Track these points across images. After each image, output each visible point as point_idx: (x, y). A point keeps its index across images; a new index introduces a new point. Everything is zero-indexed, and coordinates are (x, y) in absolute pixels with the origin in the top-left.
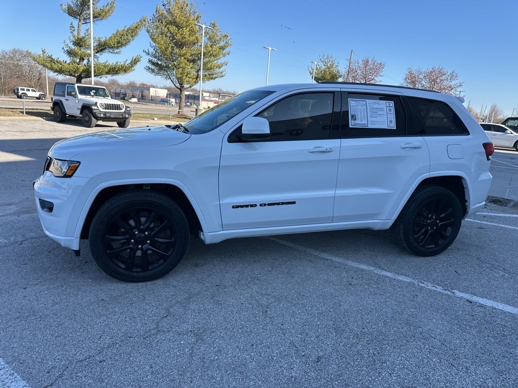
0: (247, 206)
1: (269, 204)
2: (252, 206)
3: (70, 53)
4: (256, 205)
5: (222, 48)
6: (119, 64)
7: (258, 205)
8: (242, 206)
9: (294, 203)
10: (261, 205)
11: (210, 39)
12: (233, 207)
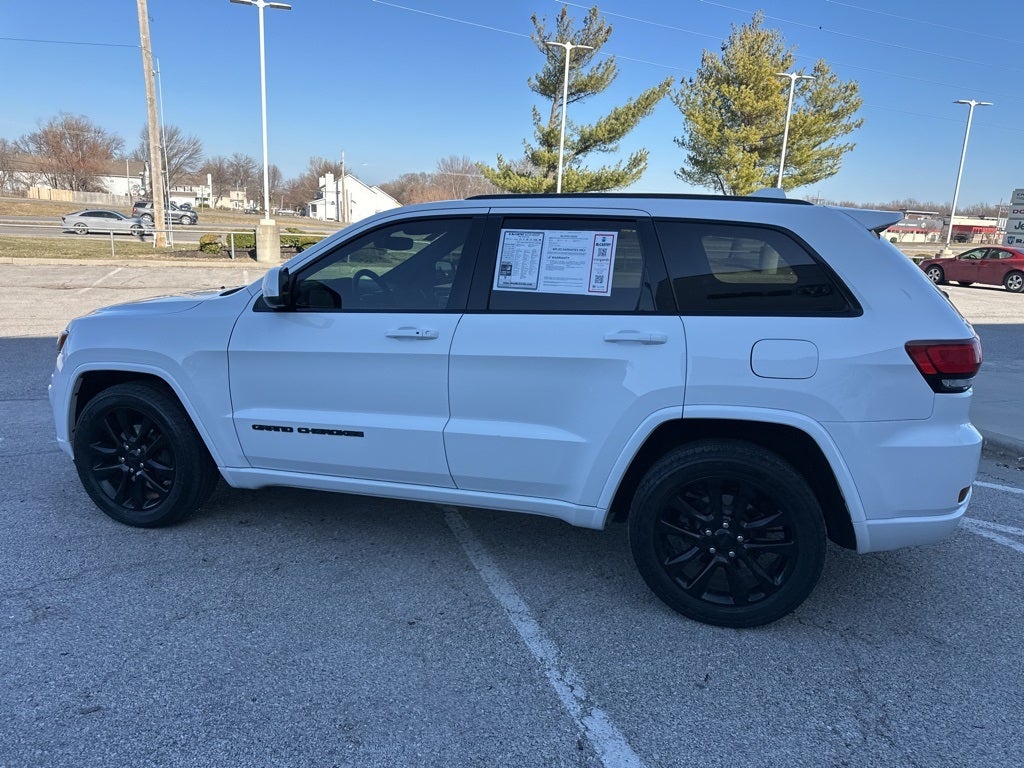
0: (276, 429)
1: (315, 431)
2: (285, 429)
3: (535, 159)
4: (291, 430)
5: (836, 116)
6: (607, 169)
7: (295, 430)
8: (269, 428)
9: (360, 434)
10: (300, 430)
11: (813, 100)
12: (254, 427)
